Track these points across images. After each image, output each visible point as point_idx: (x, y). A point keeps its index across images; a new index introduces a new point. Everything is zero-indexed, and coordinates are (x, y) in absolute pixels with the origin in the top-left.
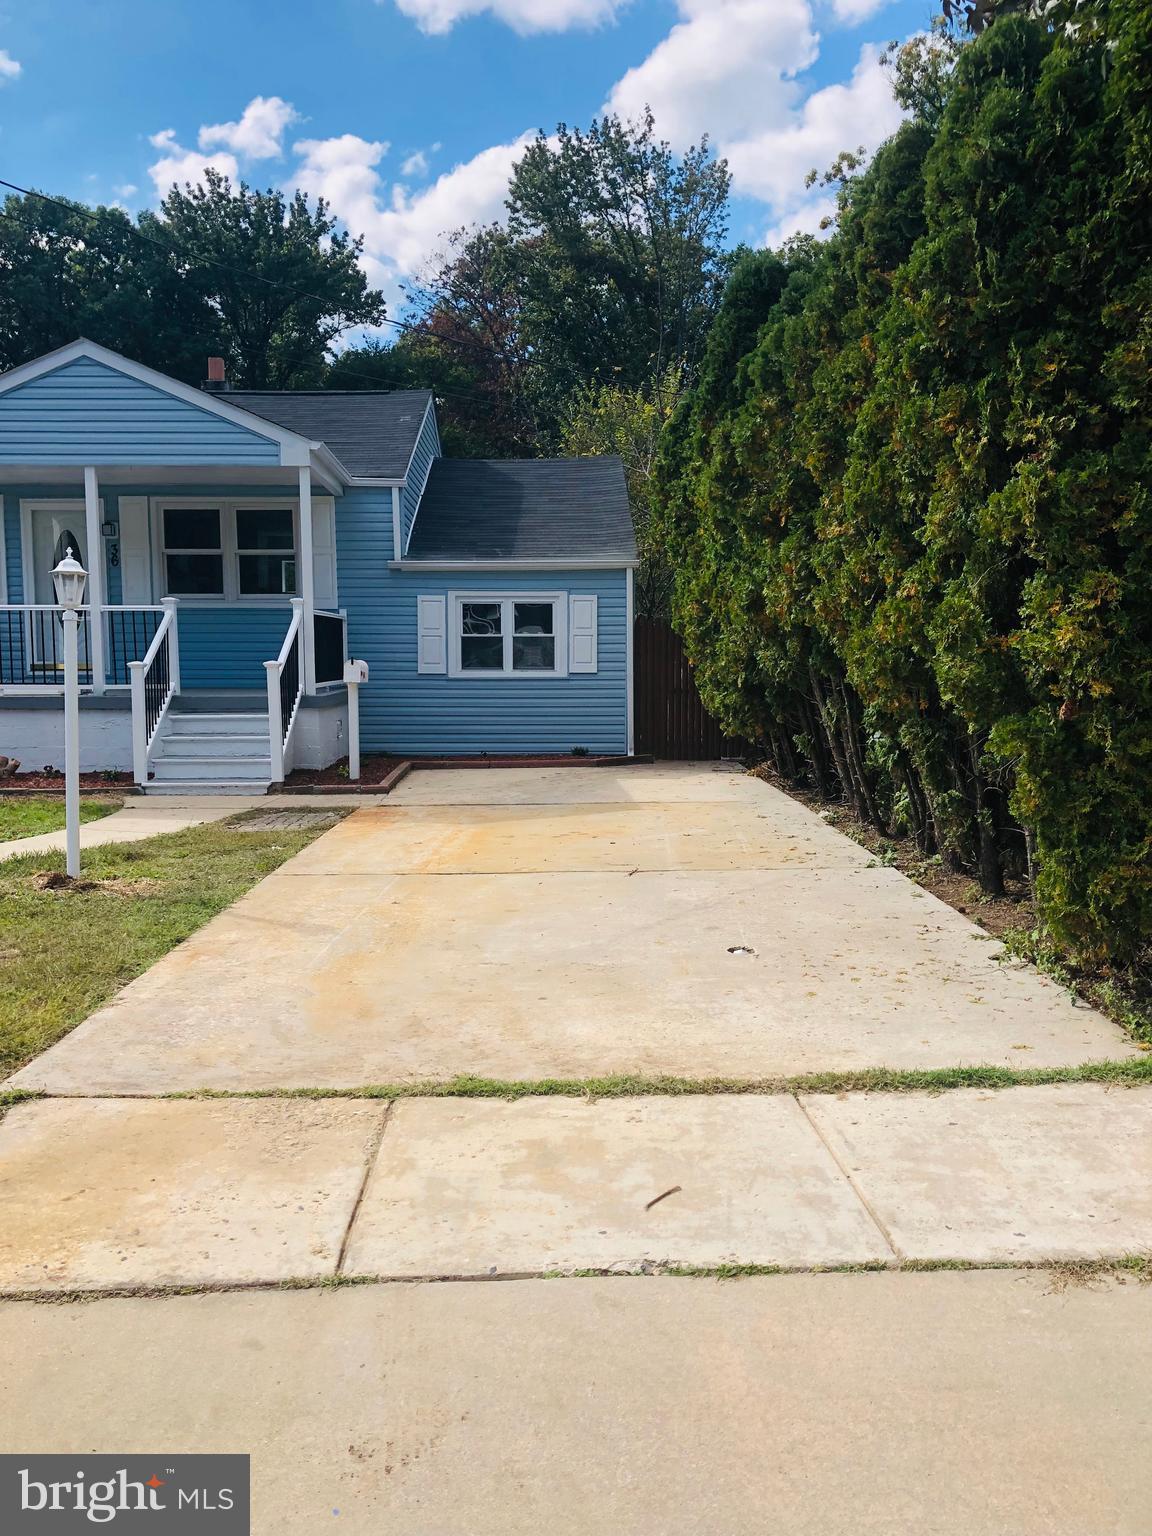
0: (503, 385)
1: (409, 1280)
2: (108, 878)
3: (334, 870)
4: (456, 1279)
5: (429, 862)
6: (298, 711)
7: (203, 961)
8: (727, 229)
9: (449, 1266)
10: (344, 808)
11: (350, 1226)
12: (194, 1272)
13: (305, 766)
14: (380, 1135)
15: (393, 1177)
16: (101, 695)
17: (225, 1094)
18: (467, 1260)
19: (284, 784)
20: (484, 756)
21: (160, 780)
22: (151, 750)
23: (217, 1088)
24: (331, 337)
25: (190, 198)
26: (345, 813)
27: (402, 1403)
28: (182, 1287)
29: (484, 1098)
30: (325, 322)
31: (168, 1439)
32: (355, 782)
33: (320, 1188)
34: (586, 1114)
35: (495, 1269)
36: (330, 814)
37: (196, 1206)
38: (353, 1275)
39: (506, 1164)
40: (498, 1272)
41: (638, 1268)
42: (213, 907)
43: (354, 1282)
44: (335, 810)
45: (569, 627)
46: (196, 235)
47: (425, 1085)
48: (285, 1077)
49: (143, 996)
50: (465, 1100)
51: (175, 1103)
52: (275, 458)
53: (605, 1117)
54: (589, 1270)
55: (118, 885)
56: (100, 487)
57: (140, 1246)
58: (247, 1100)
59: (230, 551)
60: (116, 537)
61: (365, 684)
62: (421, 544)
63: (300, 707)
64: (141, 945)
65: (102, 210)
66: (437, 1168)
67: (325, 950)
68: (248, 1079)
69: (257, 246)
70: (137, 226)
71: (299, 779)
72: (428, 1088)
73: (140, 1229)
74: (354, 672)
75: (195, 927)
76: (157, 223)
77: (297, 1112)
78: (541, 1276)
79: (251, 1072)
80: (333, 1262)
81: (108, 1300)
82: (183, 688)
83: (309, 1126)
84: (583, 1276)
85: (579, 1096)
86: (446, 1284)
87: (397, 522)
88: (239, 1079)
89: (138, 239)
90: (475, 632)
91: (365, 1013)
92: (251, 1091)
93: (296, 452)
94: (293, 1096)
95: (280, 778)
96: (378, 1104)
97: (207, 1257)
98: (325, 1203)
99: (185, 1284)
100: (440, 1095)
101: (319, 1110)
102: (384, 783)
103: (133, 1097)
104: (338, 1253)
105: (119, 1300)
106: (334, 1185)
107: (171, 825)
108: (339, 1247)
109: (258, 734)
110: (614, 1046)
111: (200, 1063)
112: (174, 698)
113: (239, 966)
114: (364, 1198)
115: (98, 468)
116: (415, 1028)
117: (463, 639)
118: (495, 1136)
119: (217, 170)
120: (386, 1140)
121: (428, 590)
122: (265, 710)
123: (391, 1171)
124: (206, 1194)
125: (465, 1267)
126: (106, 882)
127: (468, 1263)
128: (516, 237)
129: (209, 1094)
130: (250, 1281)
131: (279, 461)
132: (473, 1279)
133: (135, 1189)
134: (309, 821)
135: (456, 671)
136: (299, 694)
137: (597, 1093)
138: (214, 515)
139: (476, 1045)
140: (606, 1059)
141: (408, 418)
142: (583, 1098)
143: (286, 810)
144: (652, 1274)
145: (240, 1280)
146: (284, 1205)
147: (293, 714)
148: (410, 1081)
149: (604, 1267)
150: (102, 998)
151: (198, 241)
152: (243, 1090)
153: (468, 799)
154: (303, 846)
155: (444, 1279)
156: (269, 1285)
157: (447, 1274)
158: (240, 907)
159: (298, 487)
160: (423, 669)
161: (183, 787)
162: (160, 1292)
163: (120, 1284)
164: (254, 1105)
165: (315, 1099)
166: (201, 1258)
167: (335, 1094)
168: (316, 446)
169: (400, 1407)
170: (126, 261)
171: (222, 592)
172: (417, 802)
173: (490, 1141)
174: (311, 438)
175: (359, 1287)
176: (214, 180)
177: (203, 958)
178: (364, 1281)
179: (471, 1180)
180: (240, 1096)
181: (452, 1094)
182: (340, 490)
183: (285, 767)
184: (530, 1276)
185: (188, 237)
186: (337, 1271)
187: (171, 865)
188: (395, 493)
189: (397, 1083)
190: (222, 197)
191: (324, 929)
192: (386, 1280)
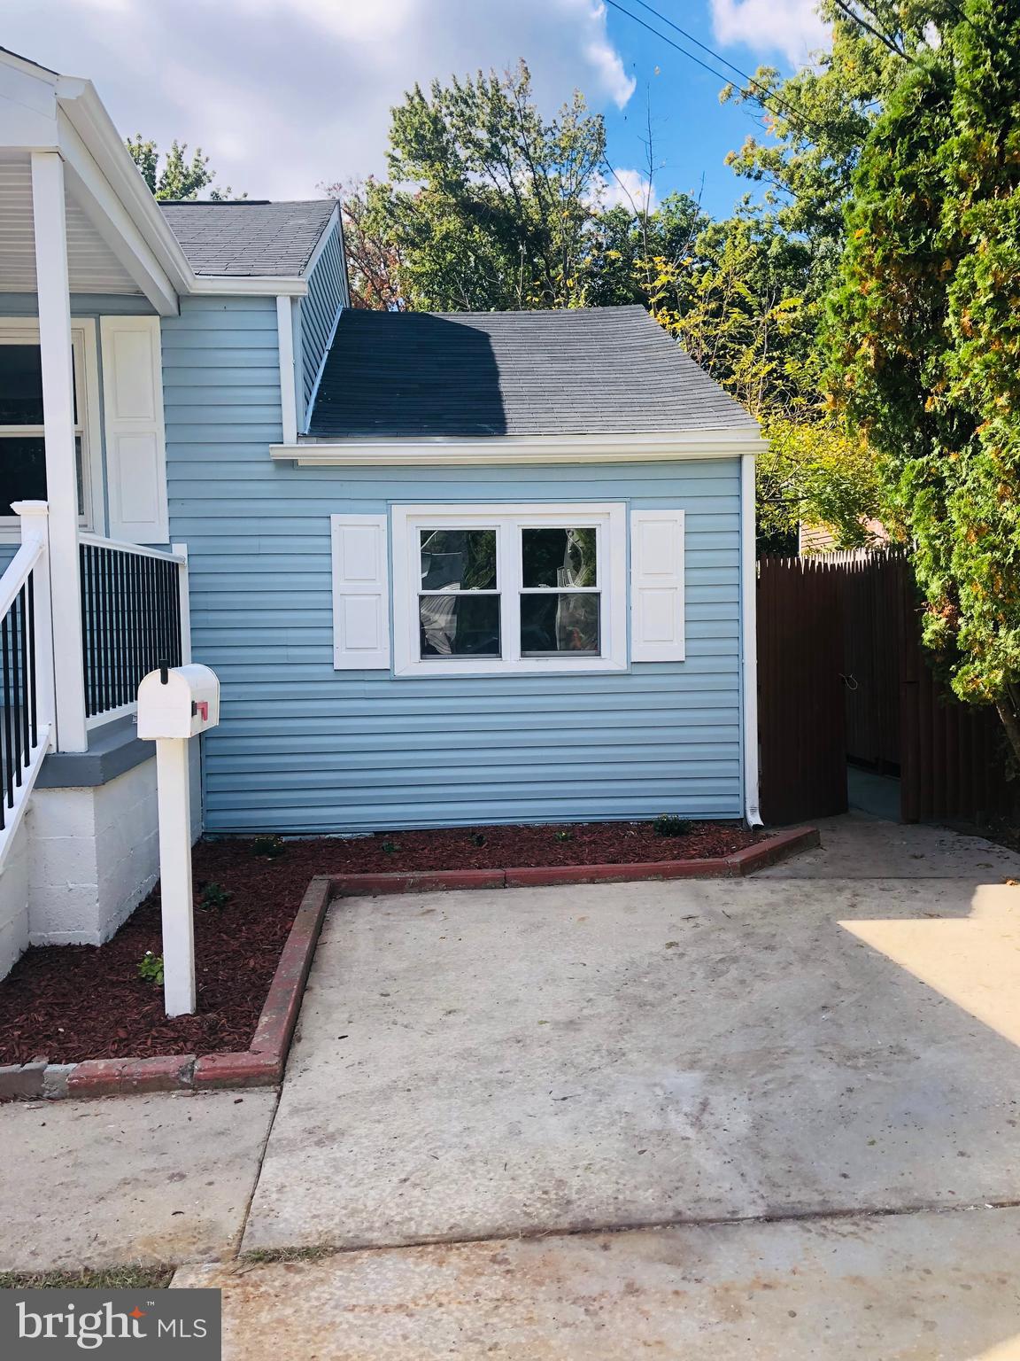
6: (32, 795)
45: (628, 573)
63: (42, 784)
87: (288, 370)
90: (445, 585)
117: (421, 598)
121: (351, 504)
135: (410, 662)
136: (38, 753)
160: (343, 660)
182: (172, 305)
188: (284, 307)
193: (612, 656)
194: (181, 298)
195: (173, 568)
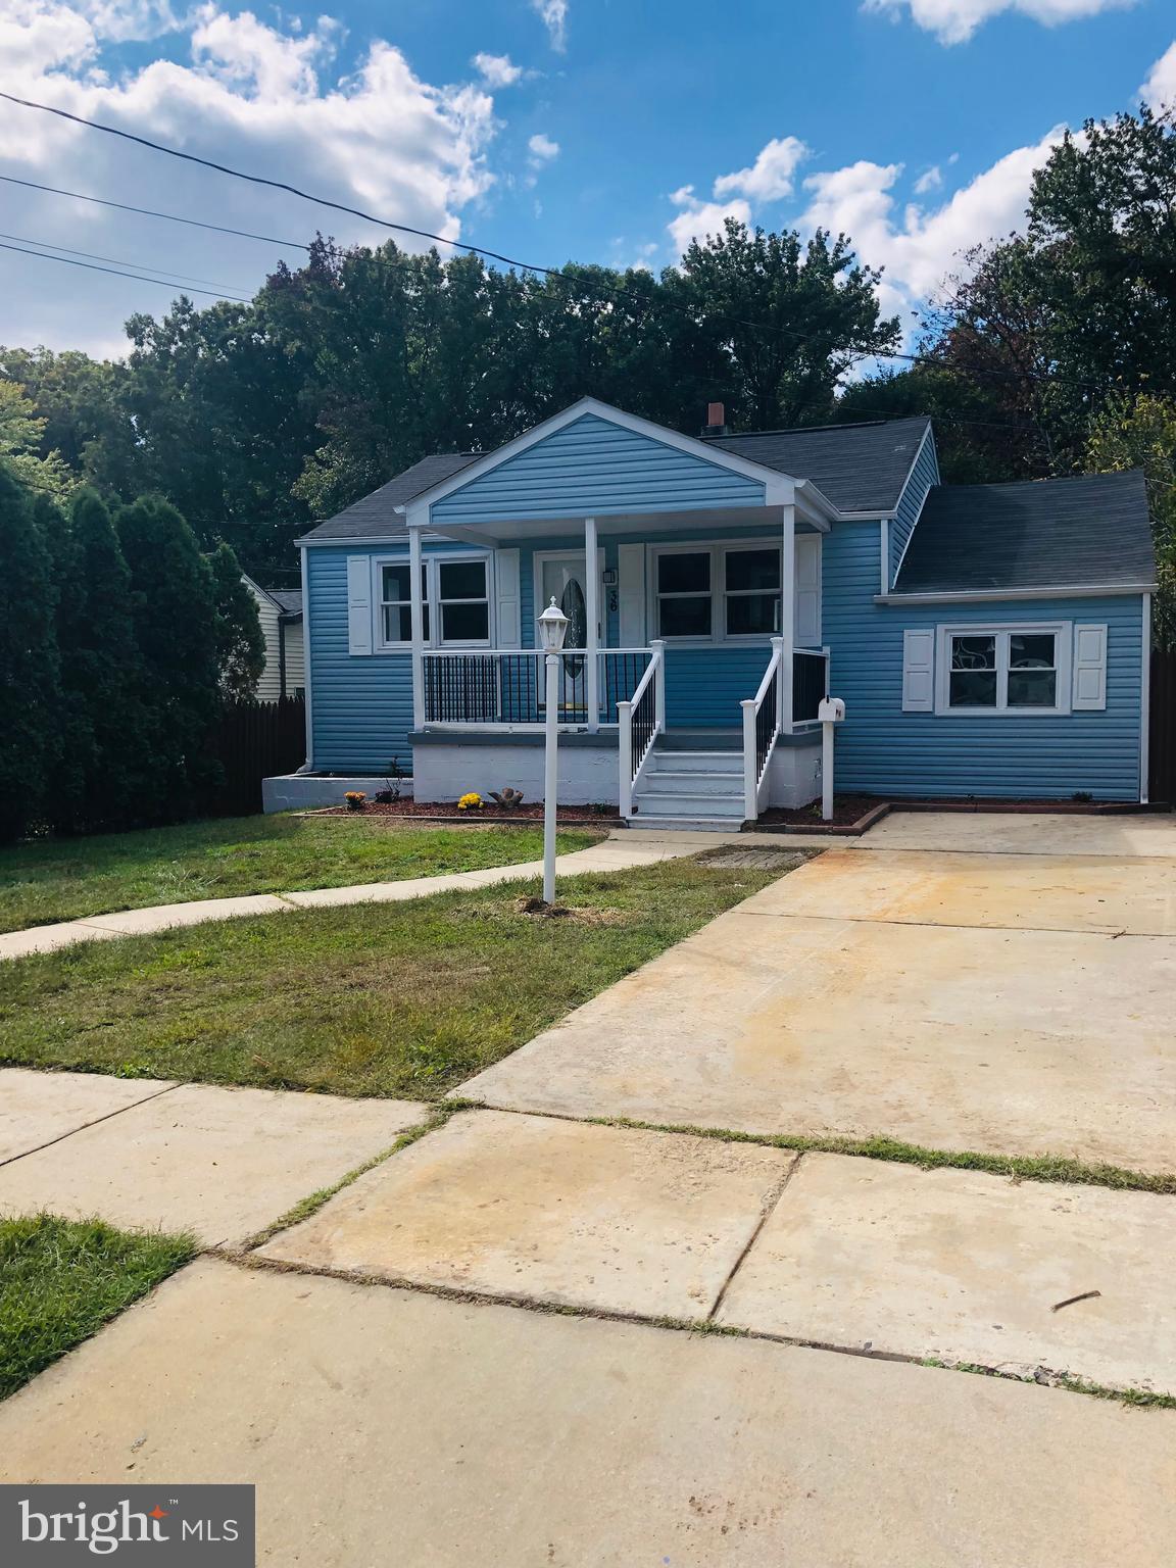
0: (1022, 403)
1: (779, 1340)
2: (580, 905)
3: (791, 911)
4: (827, 1347)
5: (889, 910)
6: (774, 750)
7: (649, 992)
9: (823, 1333)
10: (813, 849)
11: (732, 1275)
12: (576, 1296)
13: (780, 805)
14: (782, 1186)
15: (785, 1231)
16: (595, 733)
17: (642, 1125)
18: (842, 1330)
19: (757, 822)
20: (971, 799)
21: (643, 814)
22: (637, 785)
23: (635, 1118)
24: (842, 370)
25: (710, 248)
26: (813, 854)
27: (750, 1465)
28: (564, 1307)
29: (897, 1163)
30: (836, 356)
31: (527, 1449)
32: (827, 822)
33: (711, 1231)
34: (1006, 1195)
35: (869, 1345)
36: (799, 854)
37: (592, 1230)
38: (724, 1325)
39: (906, 1236)
40: (873, 1348)
41: (1030, 1374)
42: (666, 939)
43: (723, 1332)
44: (803, 850)
45: (1073, 661)
46: (711, 285)
47: (837, 1141)
48: (703, 1116)
49: (587, 1021)
50: (878, 1163)
51: (595, 1128)
52: (760, 499)
53: (1027, 1201)
54: (972, 1365)
55: (586, 912)
56: (599, 537)
57: (536, 1261)
58: (661, 1134)
59: (719, 593)
60: (615, 584)
61: (840, 722)
62: (909, 578)
63: (776, 745)
64: (596, 972)
65: (630, 272)
66: (833, 1228)
67: (764, 992)
68: (666, 1112)
69: (771, 287)
70: (660, 283)
71: (772, 817)
72: (840, 1145)
73: (539, 1245)
74: (830, 710)
75: (646, 958)
76: (678, 277)
77: (706, 1152)
78: (918, 1361)
79: (670, 1107)
80: (709, 1308)
81: (499, 1307)
82: (667, 726)
83: (714, 1167)
84: (966, 1370)
85: (1003, 1174)
86: (816, 1350)
87: (885, 558)
88: (657, 1112)
89: (661, 295)
90: (966, 667)
91: (792, 1059)
92: (666, 1125)
93: (780, 491)
94: (704, 1135)
95: (754, 817)
96: (786, 1155)
97: (592, 1283)
98: (713, 1247)
99: (569, 1304)
100: (851, 1154)
101: (727, 1153)
102: (857, 825)
103: (559, 1117)
104: (715, 1300)
105: (508, 1308)
106: (726, 1230)
107: (645, 858)
108: (718, 1293)
109: (734, 772)
110: (1054, 1125)
111: (625, 1092)
112: (659, 736)
113: (680, 999)
114: (753, 1248)
115: (598, 520)
116: (841, 1081)
117: (952, 673)
118: (901, 1205)
119: (736, 219)
120: (786, 1193)
121: (915, 624)
122: (741, 748)
123: (785, 1225)
124: (604, 1221)
125: (839, 1337)
126: (578, 909)
127: (842, 1334)
128: (1036, 244)
129: (626, 1123)
130: (626, 1312)
131: (764, 502)
132: (845, 1351)
133: (542, 1206)
134: (775, 860)
135: (944, 708)
136: (776, 732)
137: (1023, 1174)
138: (704, 559)
139: (901, 1106)
140: (1042, 1139)
141: (902, 448)
142: (1009, 1178)
143: (756, 848)
144: (1047, 1385)
145: (617, 1309)
146: (674, 1243)
147: (769, 752)
148: (823, 1135)
149: (992, 1365)
150: (552, 1019)
151: (714, 290)
152: (658, 1123)
153: (946, 844)
154: (764, 885)
155: (815, 1345)
156: (643, 1320)
157: (819, 1342)
158: (693, 942)
159: (781, 526)
160: (907, 706)
161: (662, 822)
162: (544, 1308)
163: (511, 1294)
164: (666, 1138)
165: (726, 1141)
166: (587, 1282)
167: (745, 1139)
168: (801, 483)
169: (747, 1469)
170: (648, 317)
171: (709, 633)
172: (890, 847)
173: (895, 1209)
174: (796, 476)
175: (728, 1338)
176: (732, 227)
177: (651, 989)
178: (733, 1332)
179: (864, 1247)
180: (655, 1128)
181: (863, 1154)
182: (827, 527)
183: (759, 806)
184: (907, 1359)
185: (707, 286)
186: (710, 1317)
187: (639, 896)
188: (884, 525)
189: (809, 1135)
190: (738, 243)
191: (768, 970)
192: (756, 1336)
193: (1061, 708)
194: (833, 523)
195: (823, 659)
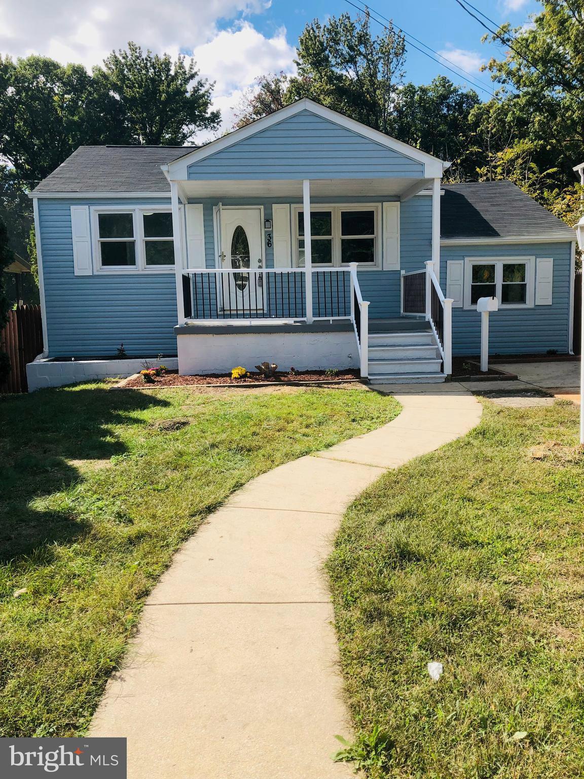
8: (406, 72)
16: (311, 323)
19: (452, 375)
25: (121, 58)
45: (535, 278)
52: (420, 173)
59: (337, 237)
60: (271, 229)
70: (91, 75)
76: (102, 72)
90: (479, 282)
93: (433, 169)
95: (451, 372)
115: (311, 181)
117: (472, 286)
119: (136, 43)
121: (452, 257)
131: (423, 176)
135: (468, 306)
138: (328, 214)
171: (331, 262)
176: (133, 47)
190: (137, 58)
193: (529, 304)
